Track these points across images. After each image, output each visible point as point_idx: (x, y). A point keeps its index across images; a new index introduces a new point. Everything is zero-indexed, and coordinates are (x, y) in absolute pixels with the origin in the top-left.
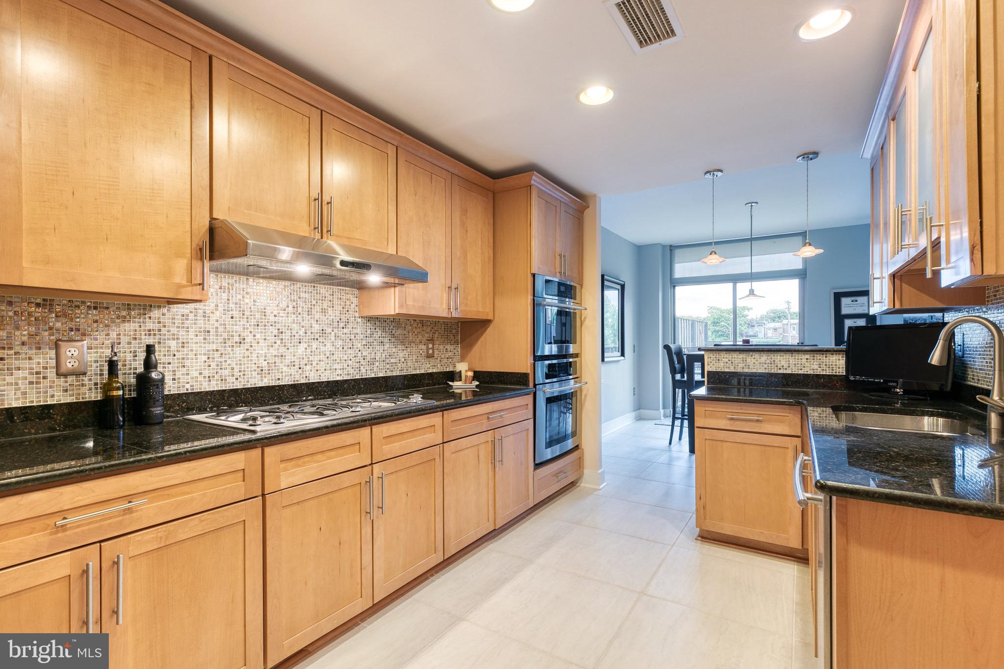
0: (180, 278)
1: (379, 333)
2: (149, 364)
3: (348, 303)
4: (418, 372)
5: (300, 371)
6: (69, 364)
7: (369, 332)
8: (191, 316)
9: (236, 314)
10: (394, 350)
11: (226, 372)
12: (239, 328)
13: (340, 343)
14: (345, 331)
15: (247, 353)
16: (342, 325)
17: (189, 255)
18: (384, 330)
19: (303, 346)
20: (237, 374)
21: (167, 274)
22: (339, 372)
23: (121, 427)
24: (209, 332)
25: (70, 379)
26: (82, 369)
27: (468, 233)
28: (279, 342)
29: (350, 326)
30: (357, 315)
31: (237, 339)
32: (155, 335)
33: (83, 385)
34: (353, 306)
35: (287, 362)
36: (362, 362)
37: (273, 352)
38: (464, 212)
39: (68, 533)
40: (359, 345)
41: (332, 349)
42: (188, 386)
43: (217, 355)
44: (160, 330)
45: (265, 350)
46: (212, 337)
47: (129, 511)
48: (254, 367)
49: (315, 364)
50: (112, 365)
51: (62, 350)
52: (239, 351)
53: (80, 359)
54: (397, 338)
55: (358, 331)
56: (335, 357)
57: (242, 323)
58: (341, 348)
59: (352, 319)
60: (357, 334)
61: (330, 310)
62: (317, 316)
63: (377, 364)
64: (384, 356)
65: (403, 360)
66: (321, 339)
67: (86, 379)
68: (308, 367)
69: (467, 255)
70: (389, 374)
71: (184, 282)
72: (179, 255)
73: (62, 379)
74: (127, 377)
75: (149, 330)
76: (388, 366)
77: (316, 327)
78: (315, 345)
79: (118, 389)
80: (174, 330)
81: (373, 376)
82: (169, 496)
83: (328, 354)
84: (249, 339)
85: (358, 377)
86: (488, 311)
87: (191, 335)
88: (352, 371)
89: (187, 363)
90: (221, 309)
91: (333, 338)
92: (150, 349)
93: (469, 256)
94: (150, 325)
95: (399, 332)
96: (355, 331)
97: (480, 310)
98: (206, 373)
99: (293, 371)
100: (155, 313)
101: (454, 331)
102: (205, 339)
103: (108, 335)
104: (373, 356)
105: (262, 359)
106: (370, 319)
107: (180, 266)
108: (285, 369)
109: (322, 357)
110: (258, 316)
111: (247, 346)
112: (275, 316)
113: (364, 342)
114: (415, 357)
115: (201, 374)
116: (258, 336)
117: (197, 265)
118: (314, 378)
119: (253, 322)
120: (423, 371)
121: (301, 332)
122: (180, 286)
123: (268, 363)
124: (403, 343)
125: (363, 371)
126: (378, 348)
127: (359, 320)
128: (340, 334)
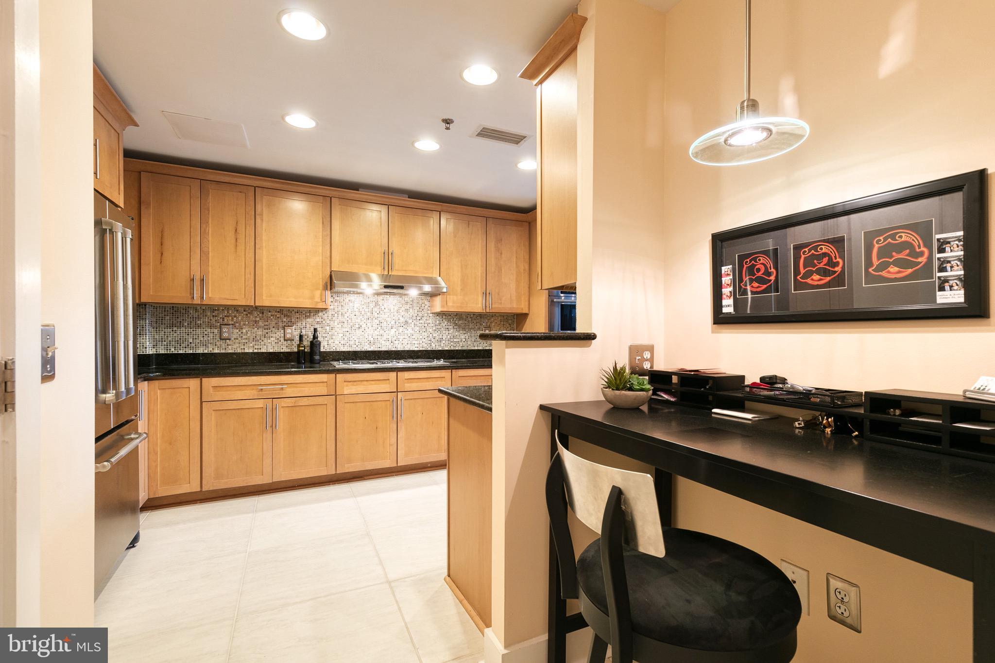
0: (317, 299)
1: (446, 323)
2: (315, 337)
3: (423, 305)
4: (476, 348)
5: (392, 344)
6: (288, 336)
7: (438, 322)
8: (336, 315)
9: (357, 313)
10: (457, 334)
11: (352, 343)
12: (359, 321)
13: (418, 328)
14: (421, 321)
15: (363, 333)
16: (418, 318)
17: (321, 289)
18: (449, 321)
19: (393, 331)
20: (357, 344)
21: (312, 298)
22: (417, 345)
23: (304, 363)
24: (344, 322)
25: (289, 342)
26: (293, 338)
27: (503, 255)
28: (380, 328)
29: (424, 319)
30: (429, 312)
31: (357, 326)
32: (320, 324)
33: (293, 345)
34: (426, 307)
35: (384, 338)
36: (433, 340)
37: (376, 333)
38: (499, 240)
39: (263, 392)
40: (431, 330)
41: (412, 332)
42: (334, 348)
43: (348, 334)
44: (322, 322)
45: (372, 332)
46: (345, 325)
47: (282, 389)
48: (366, 340)
49: (401, 340)
50: (301, 337)
51: (286, 330)
52: (359, 332)
53: (291, 334)
54: (459, 327)
55: (430, 321)
56: (414, 337)
57: (360, 318)
58: (418, 332)
59: (426, 315)
60: (429, 323)
61: (411, 310)
62: (403, 314)
63: (444, 342)
64: (449, 337)
65: (464, 340)
66: (405, 326)
67: (294, 342)
68: (397, 342)
69: (501, 270)
70: (452, 348)
71: (319, 301)
72: (317, 289)
73: (286, 342)
74: (306, 343)
75: (318, 322)
76: (452, 344)
77: (402, 320)
78: (401, 329)
79: (302, 347)
80: (328, 322)
81: (440, 349)
82: (296, 387)
83: (409, 335)
84: (364, 326)
85: (429, 349)
86: (523, 307)
87: (336, 324)
88: (425, 345)
89: (334, 337)
90: (350, 311)
91: (413, 326)
92: (315, 330)
93: (503, 270)
94: (318, 320)
95: (461, 322)
96: (427, 322)
97: (515, 306)
98: (342, 342)
99: (388, 343)
100: (320, 314)
101: (510, 321)
102: (342, 326)
103: (302, 324)
104: (441, 337)
105: (370, 337)
106: (438, 314)
107: (318, 293)
108: (383, 342)
109: (406, 336)
110: (369, 314)
111: (362, 329)
112: (378, 314)
113: (434, 328)
114: (474, 339)
115: (340, 343)
116: (368, 324)
117: (324, 292)
118: (400, 348)
119: (366, 317)
120: (480, 348)
121: (393, 322)
122: (317, 303)
123: (374, 339)
124: (464, 329)
125: (433, 345)
126: (444, 332)
127: (431, 315)
128: (418, 323)
